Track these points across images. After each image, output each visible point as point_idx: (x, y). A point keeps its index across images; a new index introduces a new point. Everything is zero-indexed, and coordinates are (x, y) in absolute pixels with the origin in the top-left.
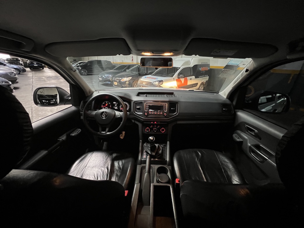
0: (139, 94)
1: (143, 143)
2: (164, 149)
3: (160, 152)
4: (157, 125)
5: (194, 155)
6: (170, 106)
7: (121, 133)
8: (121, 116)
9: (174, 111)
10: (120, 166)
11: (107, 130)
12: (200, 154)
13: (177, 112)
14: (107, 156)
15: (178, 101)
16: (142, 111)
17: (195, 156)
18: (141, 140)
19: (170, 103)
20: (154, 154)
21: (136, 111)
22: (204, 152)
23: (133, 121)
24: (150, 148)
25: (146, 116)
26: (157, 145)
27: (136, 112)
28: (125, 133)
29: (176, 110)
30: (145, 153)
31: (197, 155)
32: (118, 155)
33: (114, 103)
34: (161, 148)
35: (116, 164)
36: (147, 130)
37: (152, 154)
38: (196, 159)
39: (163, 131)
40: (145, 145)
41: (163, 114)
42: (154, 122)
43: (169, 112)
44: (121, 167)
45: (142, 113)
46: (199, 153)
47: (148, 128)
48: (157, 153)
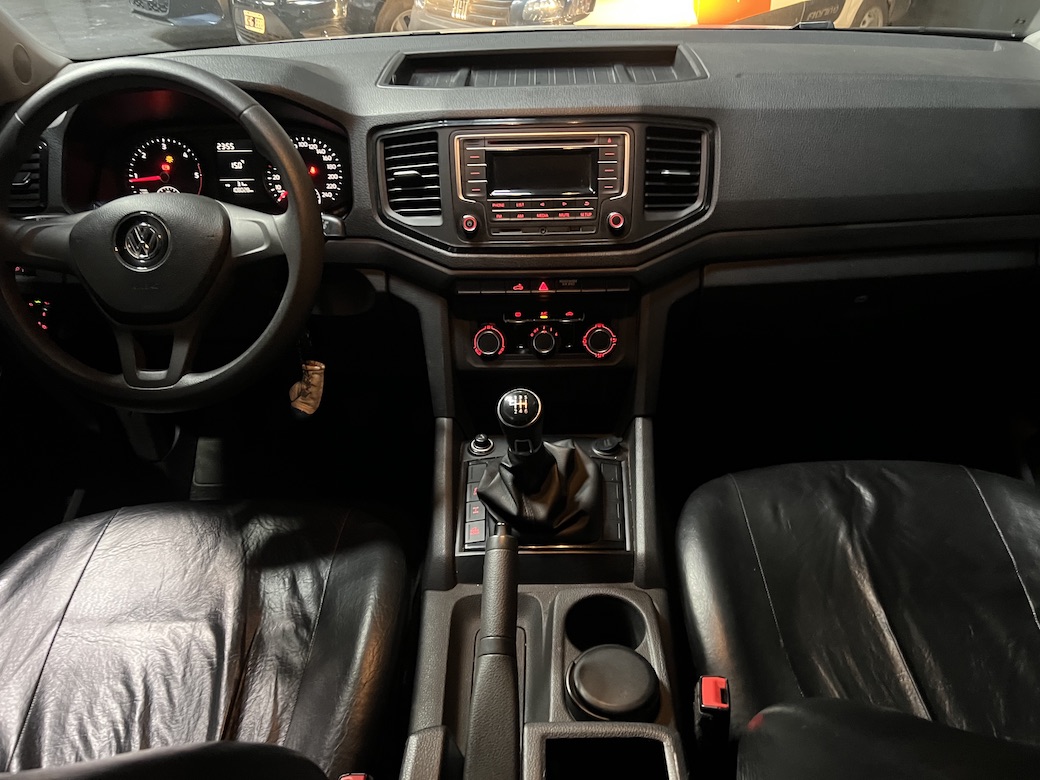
0: (410, 70)
1: (461, 438)
2: (610, 474)
3: (585, 494)
4: (555, 305)
5: (828, 505)
6: (648, 155)
7: (300, 375)
8: (273, 245)
9: (684, 191)
10: (301, 601)
11: (180, 353)
12: (868, 496)
13: (708, 200)
14: (210, 539)
15: (715, 110)
16: (437, 203)
17: (833, 514)
18: (445, 421)
19: (649, 131)
20: (540, 511)
21: (395, 206)
22: (896, 479)
23: (378, 282)
24: (508, 475)
25: (469, 236)
26: (558, 449)
27: (393, 214)
28: (327, 373)
29: (697, 178)
30: (476, 510)
31: (849, 504)
32: (285, 527)
33: (226, 147)
34: (590, 468)
35: (274, 589)
36: (483, 345)
37: (528, 512)
38: (842, 535)
39: (602, 345)
40: (476, 450)
41: (600, 219)
42: (531, 282)
43: (647, 200)
44: (311, 609)
45: (436, 221)
46: (863, 490)
47: (490, 329)
48: (562, 505)
